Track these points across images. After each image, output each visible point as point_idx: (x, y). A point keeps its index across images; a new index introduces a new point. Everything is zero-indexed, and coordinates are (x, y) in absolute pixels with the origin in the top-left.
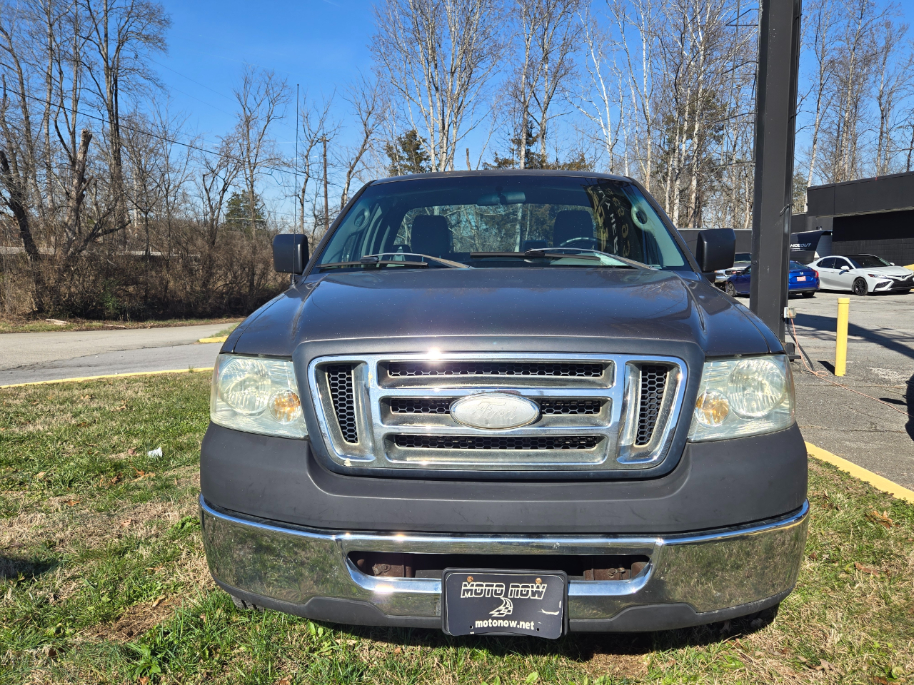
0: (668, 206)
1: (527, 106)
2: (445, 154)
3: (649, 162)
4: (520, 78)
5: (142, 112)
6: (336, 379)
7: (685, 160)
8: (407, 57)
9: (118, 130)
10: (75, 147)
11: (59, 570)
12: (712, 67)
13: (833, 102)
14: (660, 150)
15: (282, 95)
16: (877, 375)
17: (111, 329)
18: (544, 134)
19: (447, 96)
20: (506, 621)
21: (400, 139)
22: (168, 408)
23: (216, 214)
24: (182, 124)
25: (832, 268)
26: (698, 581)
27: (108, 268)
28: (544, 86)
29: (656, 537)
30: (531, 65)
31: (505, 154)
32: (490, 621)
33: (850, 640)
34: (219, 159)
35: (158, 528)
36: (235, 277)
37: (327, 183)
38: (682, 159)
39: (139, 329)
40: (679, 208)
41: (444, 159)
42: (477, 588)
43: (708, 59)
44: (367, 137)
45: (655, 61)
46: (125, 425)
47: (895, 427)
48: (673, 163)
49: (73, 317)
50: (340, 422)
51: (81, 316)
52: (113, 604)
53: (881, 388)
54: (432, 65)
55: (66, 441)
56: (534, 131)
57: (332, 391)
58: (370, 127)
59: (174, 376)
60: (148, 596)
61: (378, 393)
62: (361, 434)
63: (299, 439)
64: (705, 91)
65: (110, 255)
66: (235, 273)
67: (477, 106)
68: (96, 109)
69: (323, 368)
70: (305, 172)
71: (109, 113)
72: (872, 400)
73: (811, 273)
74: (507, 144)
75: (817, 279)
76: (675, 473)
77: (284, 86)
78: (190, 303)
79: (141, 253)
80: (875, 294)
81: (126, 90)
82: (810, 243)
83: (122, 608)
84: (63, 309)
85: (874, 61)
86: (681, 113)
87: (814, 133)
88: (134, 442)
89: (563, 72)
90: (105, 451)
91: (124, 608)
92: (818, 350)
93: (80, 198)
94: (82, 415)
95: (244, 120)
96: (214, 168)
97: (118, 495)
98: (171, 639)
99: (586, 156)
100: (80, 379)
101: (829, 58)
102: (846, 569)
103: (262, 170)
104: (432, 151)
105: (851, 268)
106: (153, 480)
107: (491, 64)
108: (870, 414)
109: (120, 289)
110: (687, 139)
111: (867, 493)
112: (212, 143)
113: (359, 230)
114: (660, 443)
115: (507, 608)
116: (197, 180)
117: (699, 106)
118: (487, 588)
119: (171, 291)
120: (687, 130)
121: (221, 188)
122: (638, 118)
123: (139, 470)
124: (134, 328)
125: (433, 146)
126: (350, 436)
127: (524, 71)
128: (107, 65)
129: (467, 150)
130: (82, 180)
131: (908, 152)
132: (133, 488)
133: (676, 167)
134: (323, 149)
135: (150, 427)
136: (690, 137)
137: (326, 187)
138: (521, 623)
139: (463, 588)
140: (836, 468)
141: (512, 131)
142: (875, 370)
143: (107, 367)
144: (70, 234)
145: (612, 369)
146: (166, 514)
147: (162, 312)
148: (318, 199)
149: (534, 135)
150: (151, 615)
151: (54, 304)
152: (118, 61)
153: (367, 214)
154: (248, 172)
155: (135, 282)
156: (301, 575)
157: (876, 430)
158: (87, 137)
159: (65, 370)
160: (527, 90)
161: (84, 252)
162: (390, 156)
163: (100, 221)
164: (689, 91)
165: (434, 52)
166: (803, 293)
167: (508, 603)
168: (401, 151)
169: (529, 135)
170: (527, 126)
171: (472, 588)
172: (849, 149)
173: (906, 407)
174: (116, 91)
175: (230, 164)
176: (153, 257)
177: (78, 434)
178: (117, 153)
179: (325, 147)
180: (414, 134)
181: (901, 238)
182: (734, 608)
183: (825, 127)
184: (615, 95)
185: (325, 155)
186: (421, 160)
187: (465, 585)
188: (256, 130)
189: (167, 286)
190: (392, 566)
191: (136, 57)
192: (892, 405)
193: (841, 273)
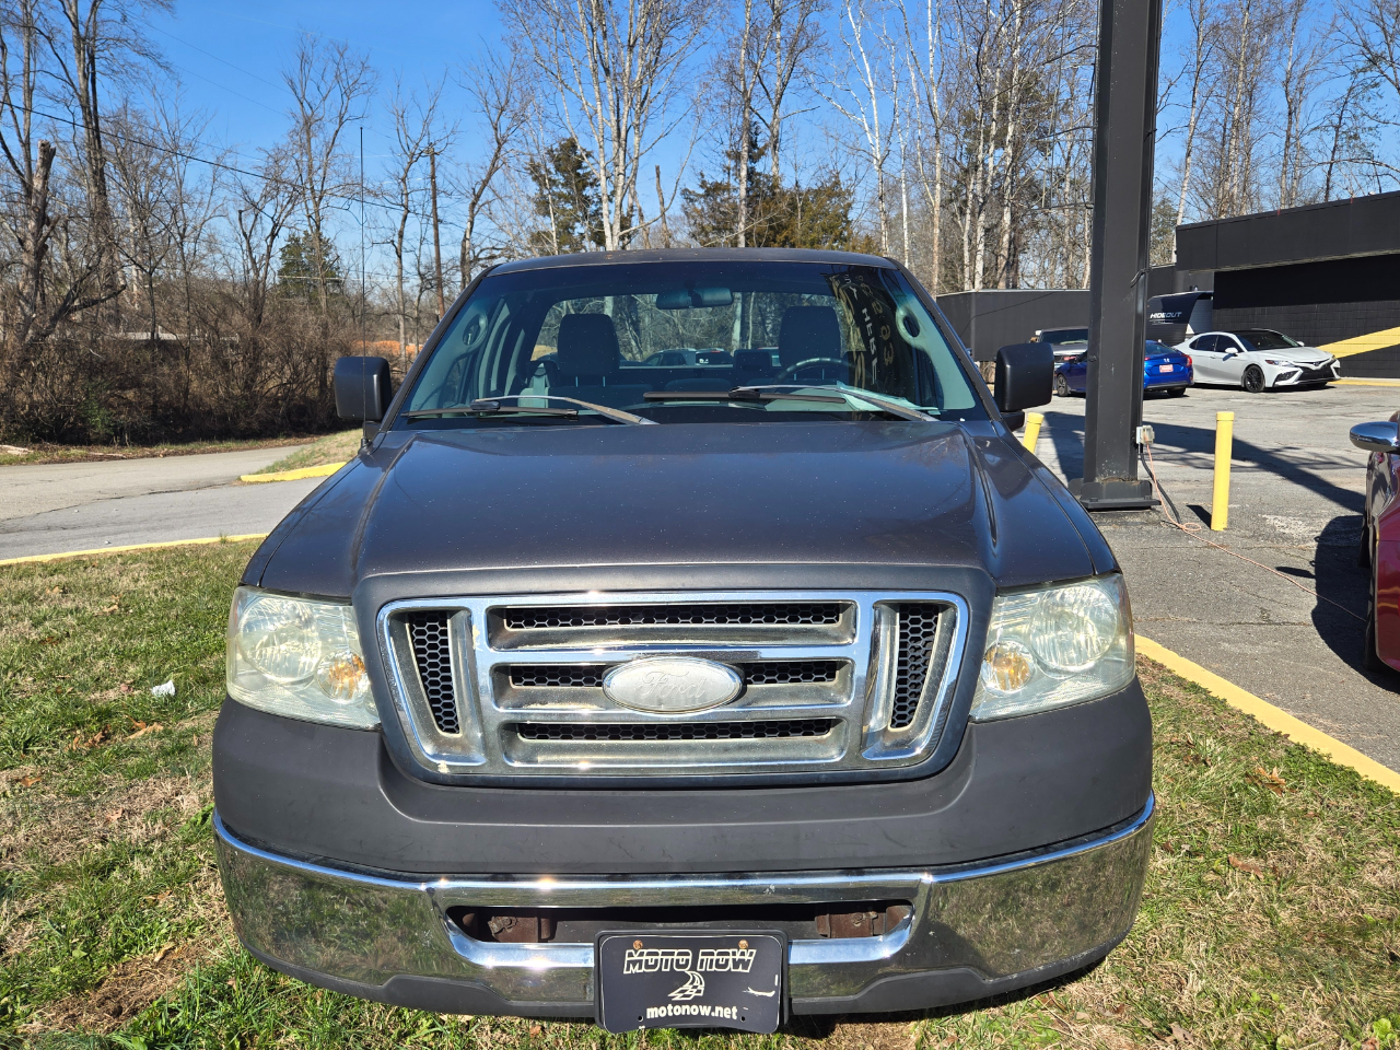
0: (966, 254)
1: (749, 100)
2: (621, 177)
3: (938, 186)
4: (739, 54)
5: (137, 107)
6: (423, 633)
7: (993, 181)
8: (558, 21)
9: (98, 137)
10: (29, 166)
11: (5, 903)
12: (1034, 36)
13: (1217, 90)
14: (956, 165)
15: (361, 81)
16: (1273, 527)
17: (101, 459)
18: (776, 142)
19: (623, 83)
20: (694, 1007)
21: (550, 152)
22: (186, 608)
23: (262, 273)
24: (203, 129)
25: (1212, 350)
26: (990, 917)
27: (91, 363)
28: (775, 65)
29: (922, 871)
30: (755, 32)
31: (716, 176)
32: (670, 1007)
33: (1217, 989)
34: (264, 186)
35: (165, 824)
36: (296, 372)
37: (437, 221)
38: (989, 181)
39: (146, 459)
40: (984, 258)
41: (621, 185)
42: (649, 958)
43: (1026, 24)
44: (499, 148)
45: (946, 27)
46: (116, 640)
47: (1296, 616)
48: (975, 186)
49: (38, 441)
50: (432, 701)
51: (51, 439)
52: (91, 960)
53: (1278, 549)
54: (599, 32)
55: (20, 671)
56: (759, 137)
57: (417, 651)
58: (503, 131)
59: (196, 549)
60: (146, 945)
61: (488, 657)
62: (465, 719)
63: (366, 730)
64: (1022, 73)
65: (94, 341)
66: (295, 367)
67: (671, 100)
68: (61, 105)
69: (399, 617)
70: (402, 205)
71: (84, 111)
72: (1266, 571)
73: (1181, 360)
74: (719, 158)
75: (1190, 368)
76: (952, 770)
77: (364, 67)
78: (226, 414)
79: (145, 336)
80: (1275, 389)
81: (110, 72)
82: (1181, 311)
83: (105, 968)
84: (22, 428)
85: (1277, 26)
86: (987, 107)
87: (1188, 138)
88: (131, 669)
89: (804, 43)
90: (84, 687)
91: (109, 967)
92: (1188, 487)
93: (41, 251)
94: (47, 624)
95: (302, 121)
96: (256, 200)
97: (103, 767)
98: (181, 1023)
99: (843, 178)
100: (46, 558)
101: (1210, 21)
102: (1214, 867)
103: (333, 201)
104: (602, 172)
105: (1240, 351)
106: (160, 737)
107: (691, 33)
108: (1260, 594)
109: (112, 395)
110: (996, 148)
111: (1251, 734)
112: (252, 162)
113: (471, 350)
114: (928, 725)
115: (695, 987)
116: (230, 216)
117: (1014, 97)
118: (665, 958)
119: (195, 397)
120: (996, 136)
121: (268, 232)
122: (920, 114)
123: (137, 720)
124: (138, 457)
125: (602, 164)
126: (447, 722)
127: (743, 42)
128: (78, 32)
129: (658, 168)
130: (43, 219)
131: (1327, 168)
132: (127, 753)
133: (979, 193)
134: (430, 168)
135: (157, 645)
136: (1001, 144)
137: (436, 228)
138: (717, 1009)
139: (627, 959)
140: (1206, 692)
141: (726, 137)
142: (1271, 520)
143: (92, 530)
144: (27, 310)
145: (853, 614)
146: (179, 798)
147: (181, 430)
148: (425, 248)
149: (760, 145)
150: (151, 978)
151: (6, 420)
152: (95, 27)
153: (483, 322)
154: (311, 205)
155: (137, 384)
156: (378, 927)
157: (1270, 623)
158: (48, 154)
159: (25, 537)
160: (749, 73)
161: (52, 337)
162: (535, 179)
163: (76, 286)
164: (998, 74)
165: (600, 12)
166: (1169, 389)
167: (697, 978)
168: (553, 170)
169: (753, 145)
170: (749, 130)
171: (640, 959)
172: (1240, 163)
173: (1314, 581)
174: (94, 74)
175: (281, 193)
176: (165, 342)
177: (40, 657)
178: (99, 176)
179: (433, 163)
180: (572, 145)
181: (1314, 303)
182: (1041, 968)
183: (1203, 130)
184: (885, 80)
185: (433, 177)
186: (584, 187)
187: (631, 955)
188: (322, 139)
189: (187, 389)
190: (519, 919)
191: (124, 19)
192: (1293, 578)
193: (1225, 359)
